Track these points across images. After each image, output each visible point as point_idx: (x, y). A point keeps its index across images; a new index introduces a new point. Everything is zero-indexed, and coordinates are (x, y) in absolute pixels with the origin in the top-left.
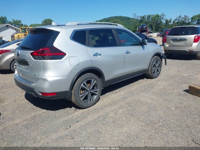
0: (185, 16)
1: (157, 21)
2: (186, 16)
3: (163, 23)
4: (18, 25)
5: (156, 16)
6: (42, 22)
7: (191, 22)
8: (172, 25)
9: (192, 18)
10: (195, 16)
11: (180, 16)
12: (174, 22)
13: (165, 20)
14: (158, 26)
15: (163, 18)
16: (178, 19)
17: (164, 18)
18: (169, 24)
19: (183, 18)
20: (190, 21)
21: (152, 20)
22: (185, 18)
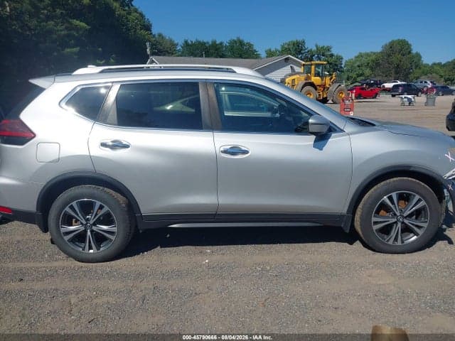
4: (323, 55)
6: (382, 47)
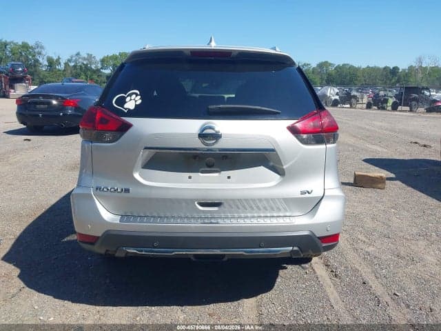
0: (88, 54)
1: (27, 59)
2: (90, 56)
3: (41, 64)
5: (23, 47)
7: (102, 68)
8: (64, 70)
9: (103, 61)
10: (107, 57)
11: (78, 54)
12: (66, 64)
13: (45, 58)
14: (32, 70)
15: (40, 53)
16: (74, 59)
17: (43, 52)
18: (55, 68)
19: (84, 59)
20: (100, 66)
21: (13, 54)
22: (87, 59)
